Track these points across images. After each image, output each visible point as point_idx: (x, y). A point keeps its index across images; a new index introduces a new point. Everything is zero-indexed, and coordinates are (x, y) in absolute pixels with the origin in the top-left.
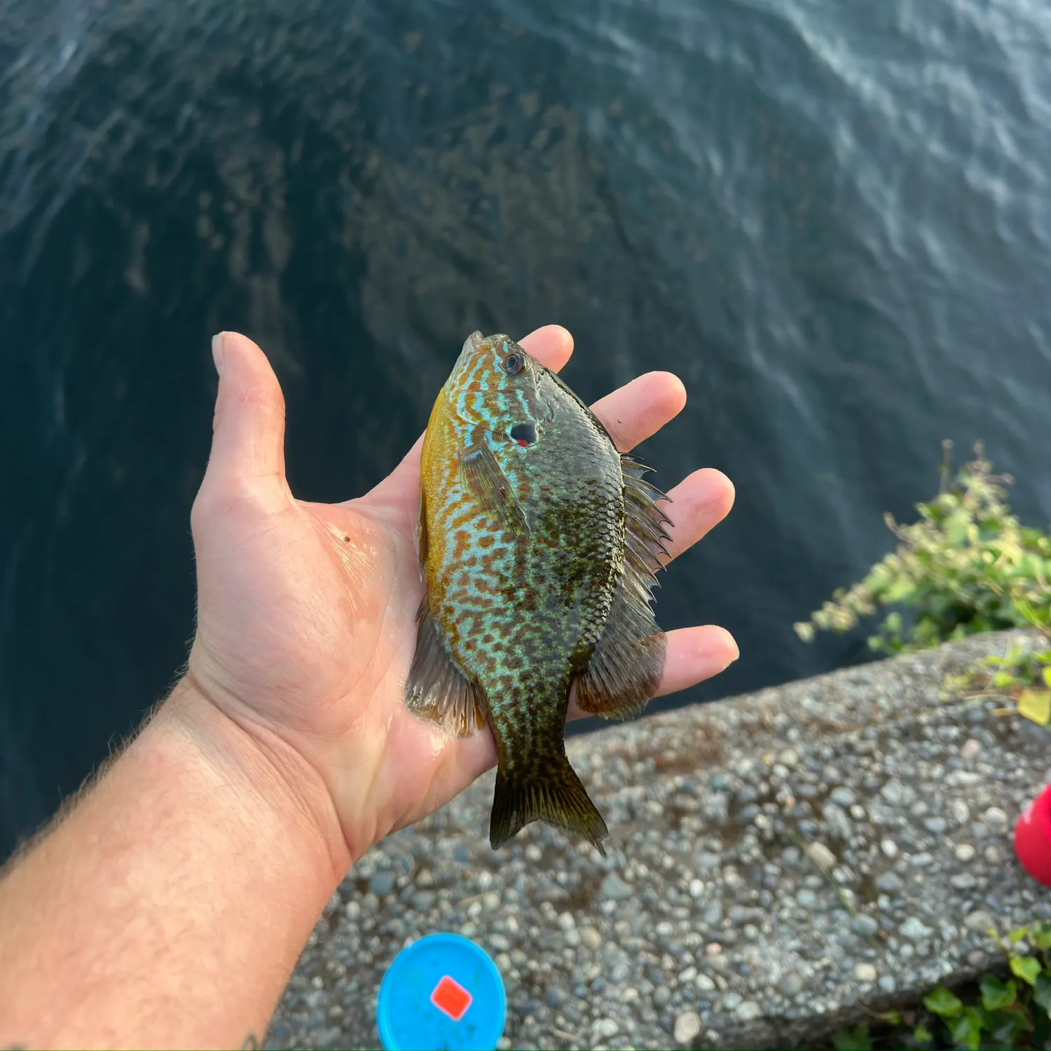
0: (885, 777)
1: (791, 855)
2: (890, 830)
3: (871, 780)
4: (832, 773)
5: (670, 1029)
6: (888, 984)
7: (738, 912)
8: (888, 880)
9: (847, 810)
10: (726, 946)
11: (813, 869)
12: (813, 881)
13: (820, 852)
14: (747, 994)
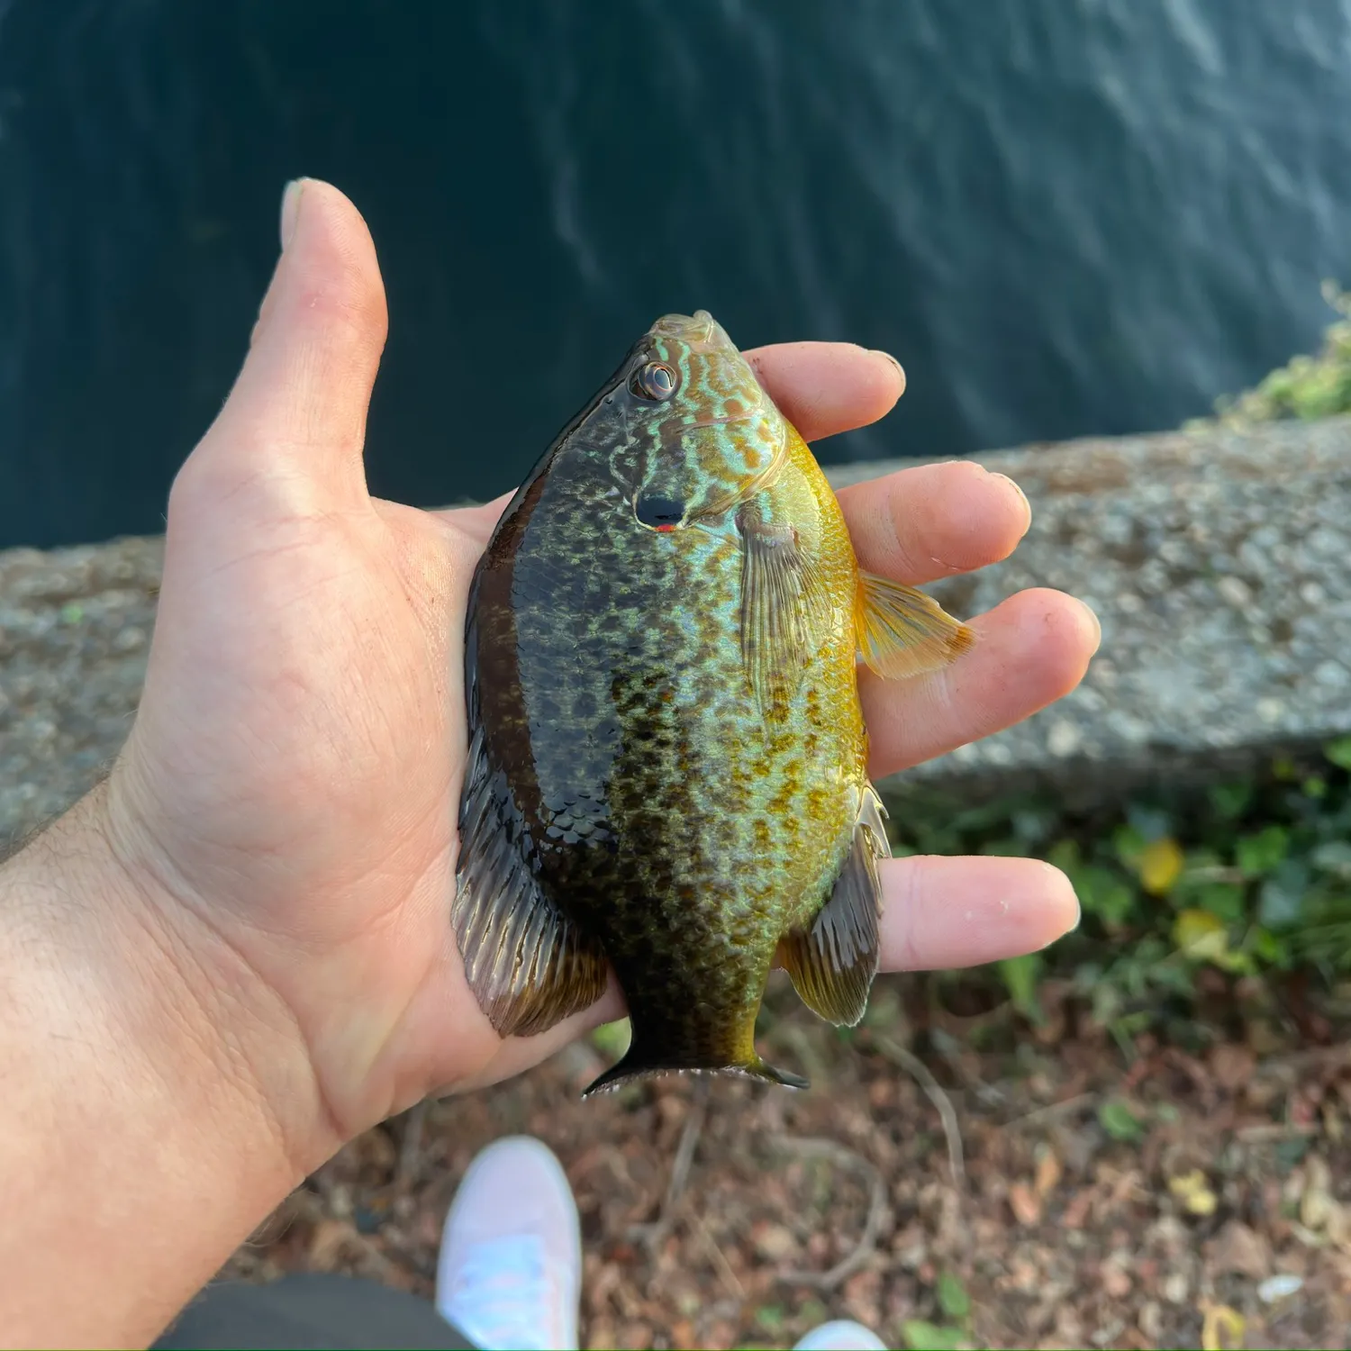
0: (1315, 526)
1: (1198, 589)
2: (1314, 577)
3: (1298, 525)
4: (1255, 513)
5: (1043, 735)
6: (1295, 725)
7: (1132, 636)
8: (1306, 625)
9: (1267, 552)
10: (1118, 668)
11: (1222, 602)
12: (1221, 615)
13: (1234, 591)
14: (1136, 713)
